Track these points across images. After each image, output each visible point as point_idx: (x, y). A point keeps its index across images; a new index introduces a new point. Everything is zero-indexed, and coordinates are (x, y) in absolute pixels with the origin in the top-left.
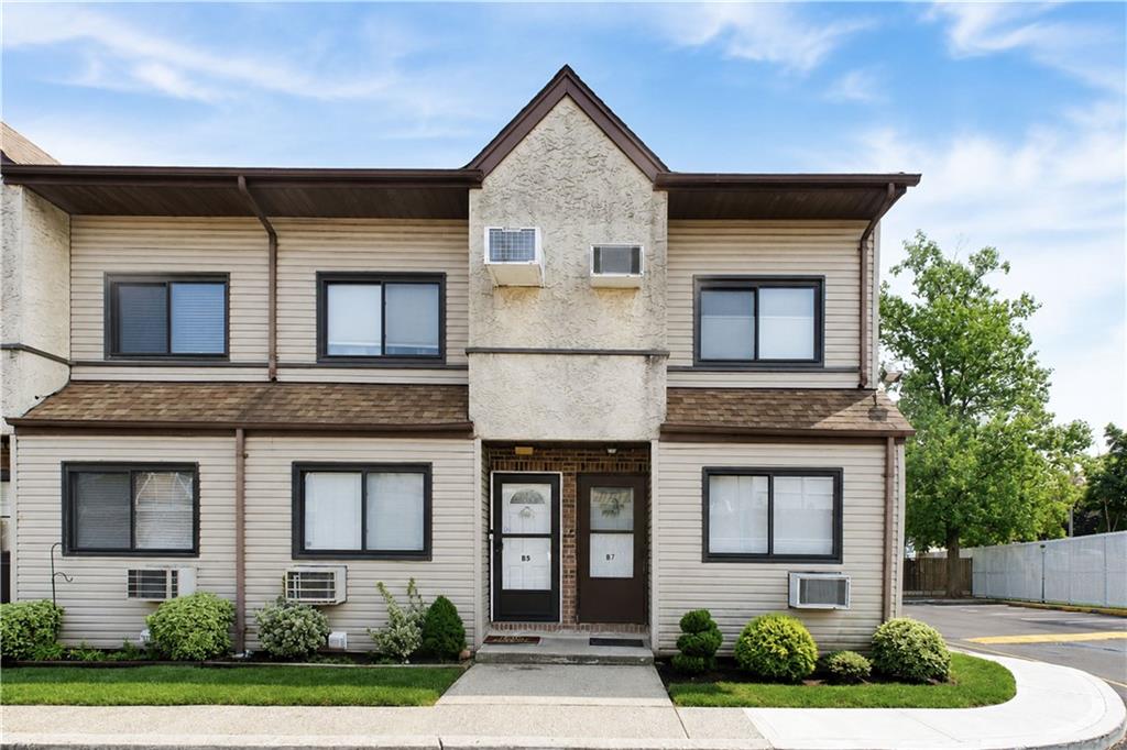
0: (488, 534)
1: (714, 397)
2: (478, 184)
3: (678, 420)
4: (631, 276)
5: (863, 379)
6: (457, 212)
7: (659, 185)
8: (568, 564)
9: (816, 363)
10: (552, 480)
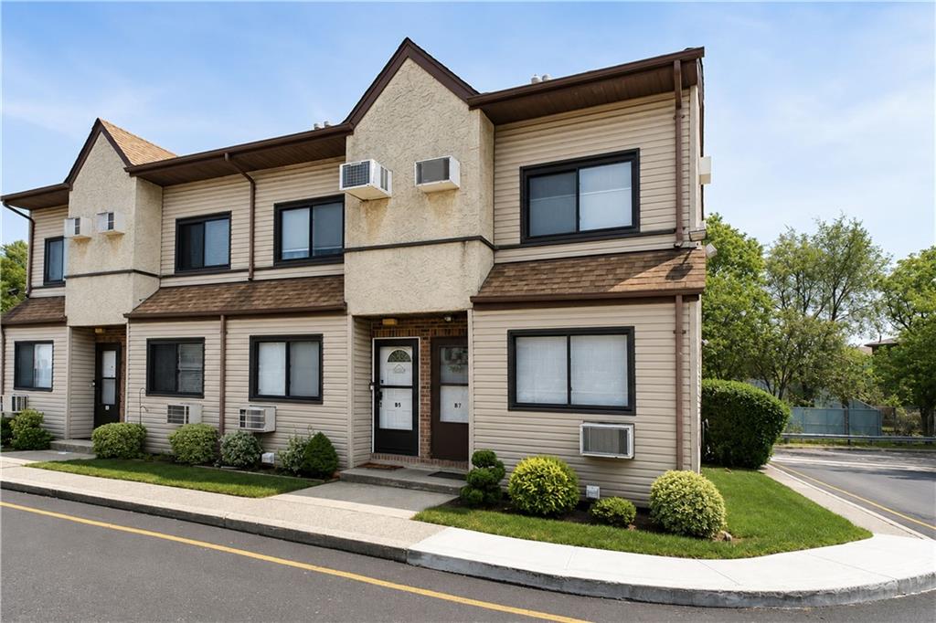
0: (370, 385)
1: (533, 269)
2: (351, 132)
3: (488, 292)
4: (443, 182)
5: (679, 239)
6: (340, 152)
7: (472, 106)
8: (424, 408)
9: (632, 231)
10: (413, 344)
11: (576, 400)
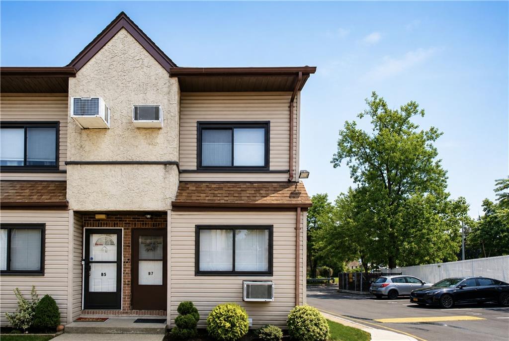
0: (82, 260)
1: (207, 186)
2: (74, 75)
3: (182, 199)
4: (155, 121)
5: (291, 176)
6: (63, 90)
7: (172, 75)
8: (126, 278)
9: (264, 169)
10: (118, 233)
11: (238, 268)
